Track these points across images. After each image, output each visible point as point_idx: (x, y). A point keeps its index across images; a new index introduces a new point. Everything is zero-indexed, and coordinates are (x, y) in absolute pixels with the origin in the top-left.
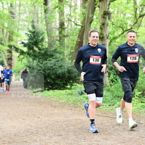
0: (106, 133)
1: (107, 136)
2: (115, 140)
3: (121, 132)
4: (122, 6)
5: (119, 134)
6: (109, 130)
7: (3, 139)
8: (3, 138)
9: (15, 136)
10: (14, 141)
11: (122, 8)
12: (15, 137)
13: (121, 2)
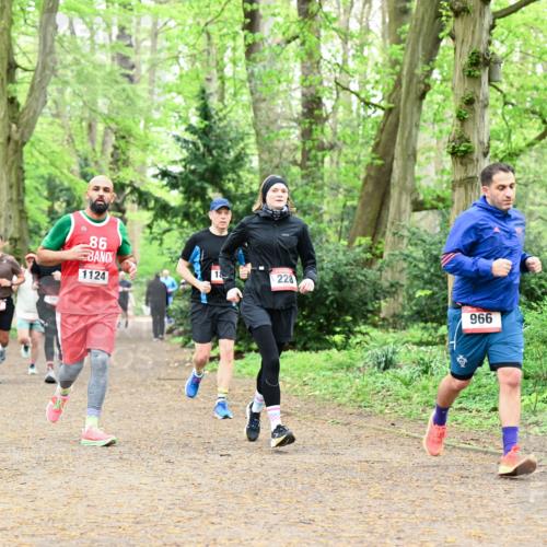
0: (477, 516)
1: (485, 524)
2: (516, 540)
3: (538, 512)
4: (541, 32)
5: (529, 519)
6: (493, 504)
7: (93, 534)
8: (93, 530)
9: (138, 523)
10: (132, 542)
11: (542, 40)
12: (139, 527)
13: (536, 20)
